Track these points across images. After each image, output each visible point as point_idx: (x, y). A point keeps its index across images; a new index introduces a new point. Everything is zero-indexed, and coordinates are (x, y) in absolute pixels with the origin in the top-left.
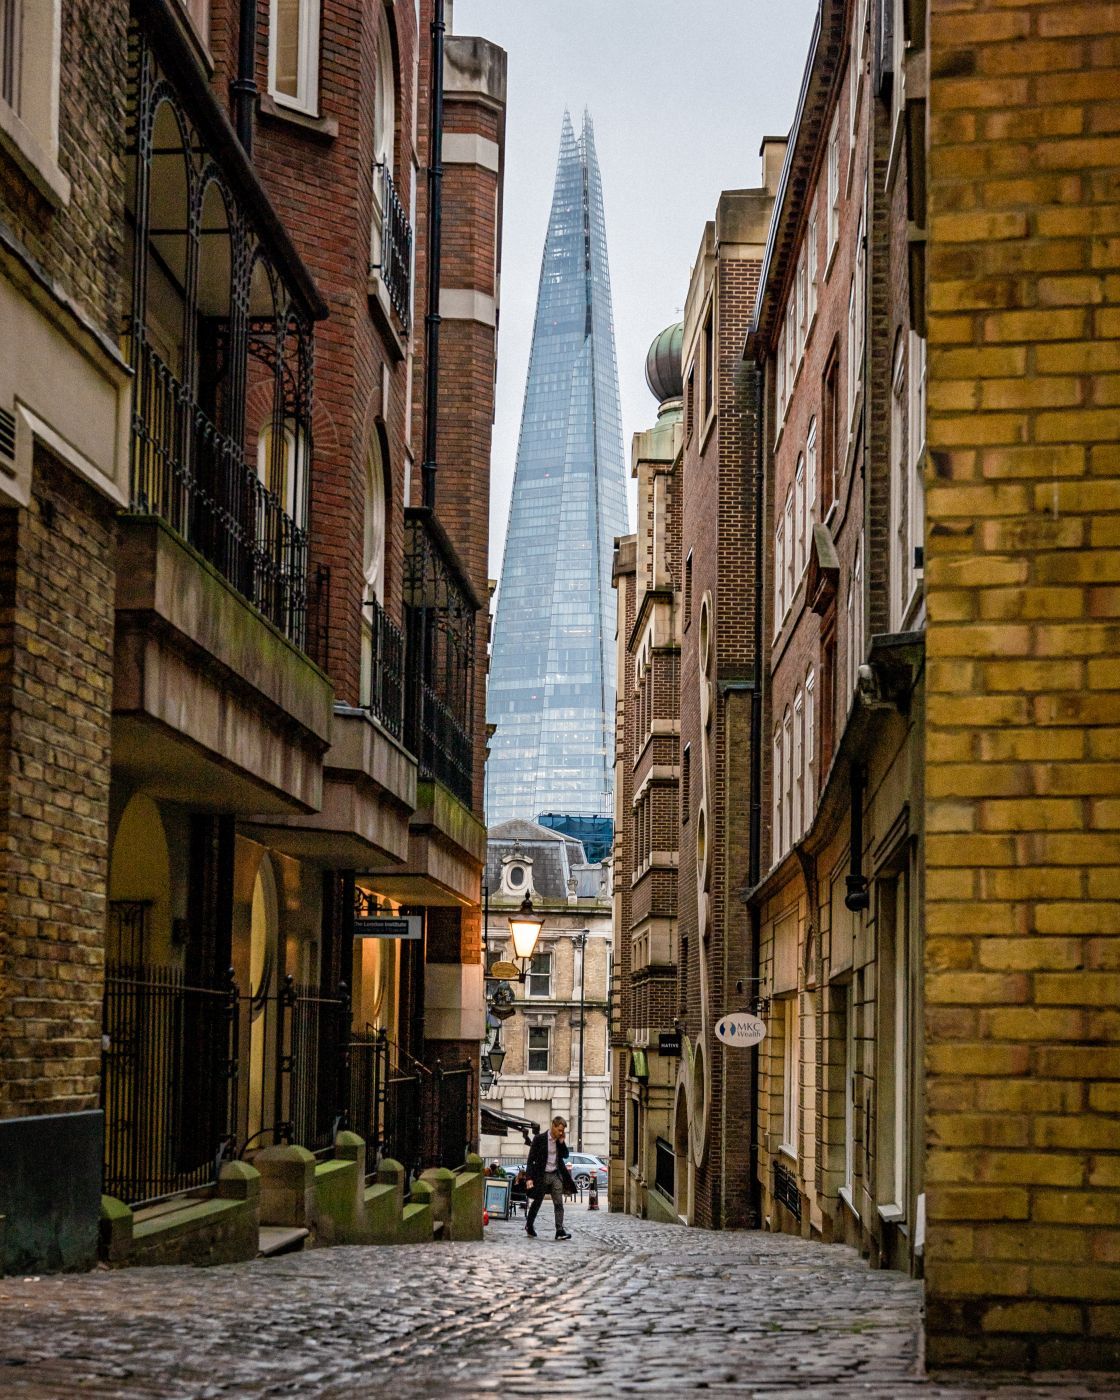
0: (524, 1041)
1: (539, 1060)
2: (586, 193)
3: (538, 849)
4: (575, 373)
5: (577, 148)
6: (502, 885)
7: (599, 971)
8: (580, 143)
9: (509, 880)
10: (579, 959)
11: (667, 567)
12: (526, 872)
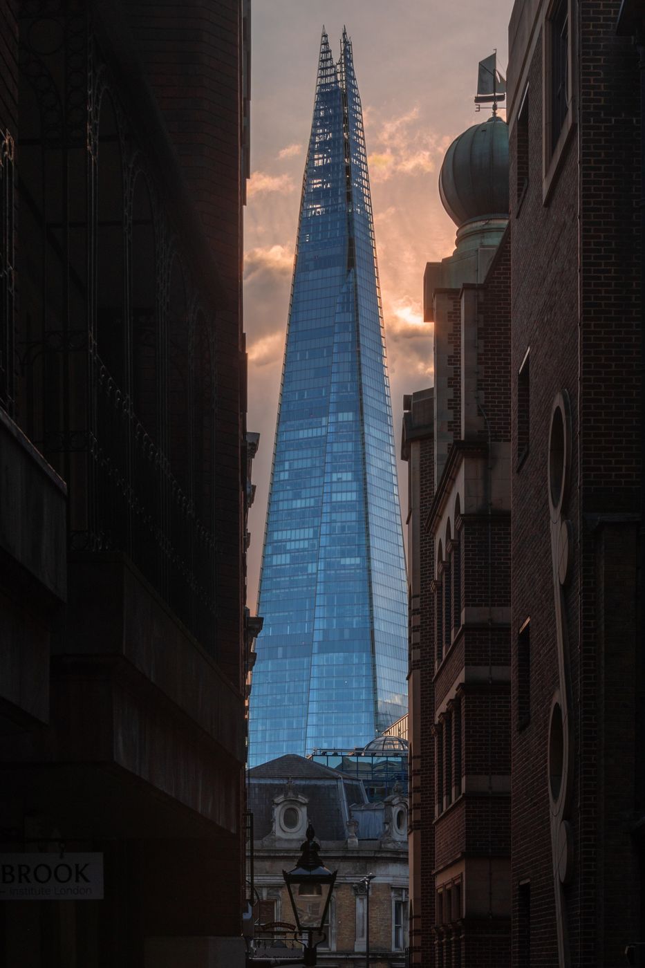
2: (346, 120)
4: (338, 309)
5: (336, 73)
6: (274, 828)
7: (383, 919)
8: (338, 67)
9: (282, 821)
10: (361, 907)
11: (479, 410)
12: (300, 813)
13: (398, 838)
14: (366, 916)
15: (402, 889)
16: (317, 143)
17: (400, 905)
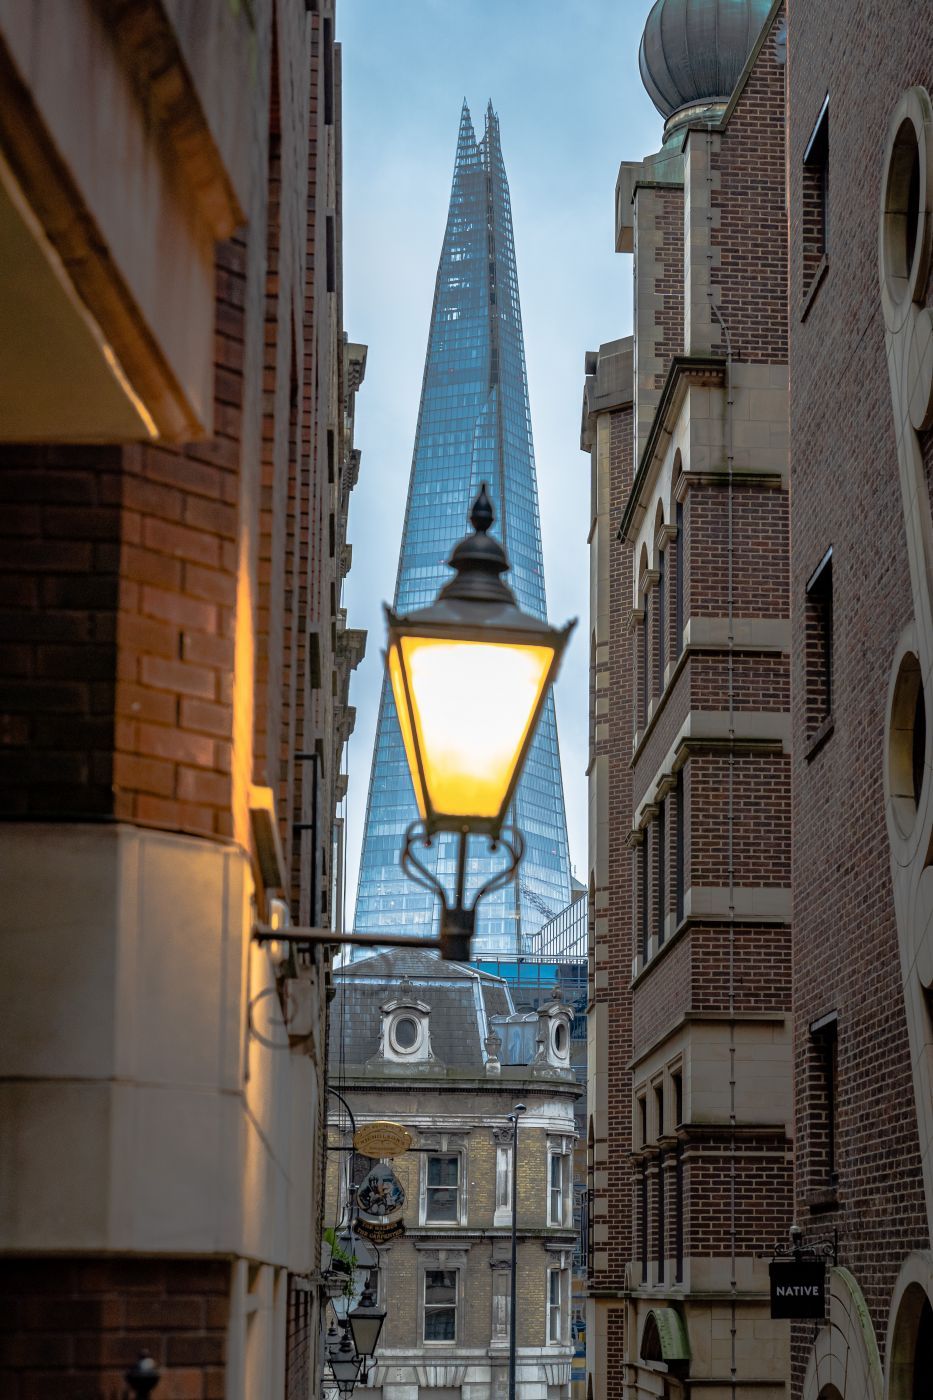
0: (418, 1293)
1: (441, 1323)
2: (490, 209)
3: (439, 990)
4: (477, 433)
5: (479, 153)
6: (381, 1047)
7: (535, 1180)
8: (482, 147)
9: (393, 1037)
10: (504, 1162)
11: (714, 314)
12: (419, 1028)
13: (555, 1063)
14: (510, 1175)
15: (561, 1136)
16: (454, 234)
17: (558, 1158)
